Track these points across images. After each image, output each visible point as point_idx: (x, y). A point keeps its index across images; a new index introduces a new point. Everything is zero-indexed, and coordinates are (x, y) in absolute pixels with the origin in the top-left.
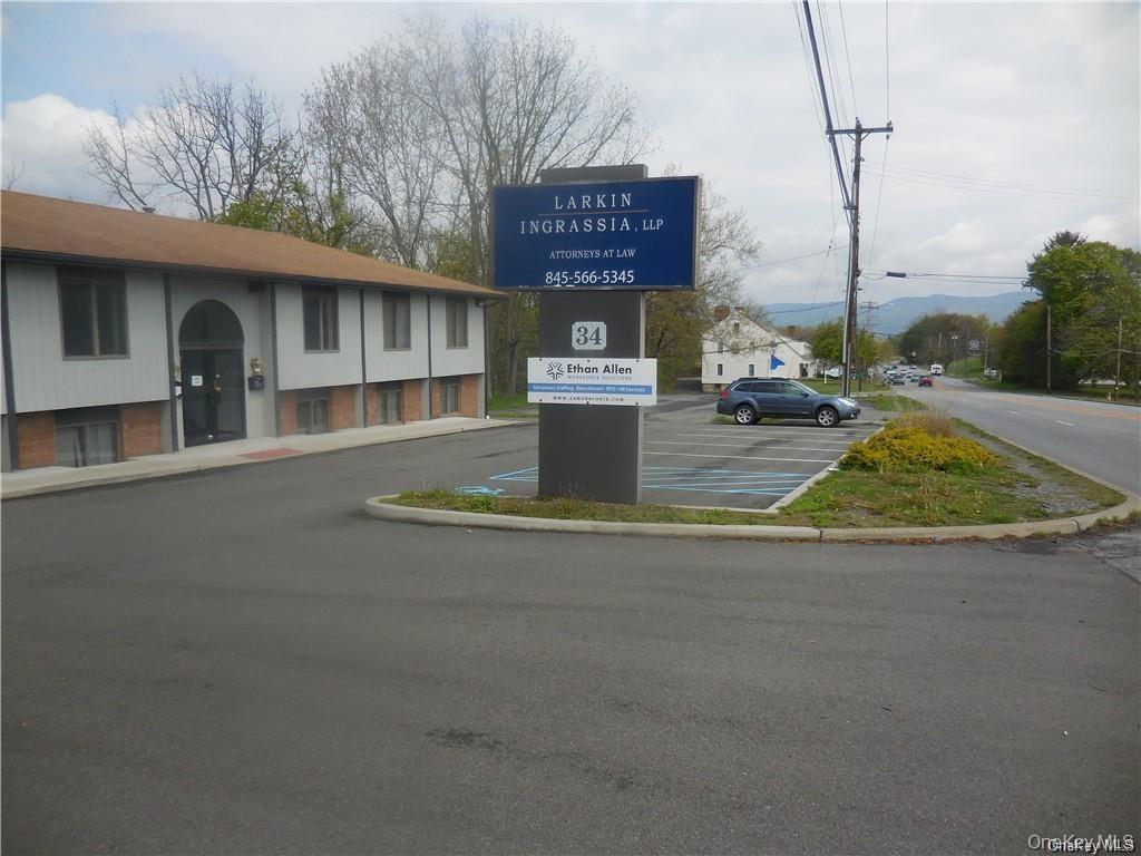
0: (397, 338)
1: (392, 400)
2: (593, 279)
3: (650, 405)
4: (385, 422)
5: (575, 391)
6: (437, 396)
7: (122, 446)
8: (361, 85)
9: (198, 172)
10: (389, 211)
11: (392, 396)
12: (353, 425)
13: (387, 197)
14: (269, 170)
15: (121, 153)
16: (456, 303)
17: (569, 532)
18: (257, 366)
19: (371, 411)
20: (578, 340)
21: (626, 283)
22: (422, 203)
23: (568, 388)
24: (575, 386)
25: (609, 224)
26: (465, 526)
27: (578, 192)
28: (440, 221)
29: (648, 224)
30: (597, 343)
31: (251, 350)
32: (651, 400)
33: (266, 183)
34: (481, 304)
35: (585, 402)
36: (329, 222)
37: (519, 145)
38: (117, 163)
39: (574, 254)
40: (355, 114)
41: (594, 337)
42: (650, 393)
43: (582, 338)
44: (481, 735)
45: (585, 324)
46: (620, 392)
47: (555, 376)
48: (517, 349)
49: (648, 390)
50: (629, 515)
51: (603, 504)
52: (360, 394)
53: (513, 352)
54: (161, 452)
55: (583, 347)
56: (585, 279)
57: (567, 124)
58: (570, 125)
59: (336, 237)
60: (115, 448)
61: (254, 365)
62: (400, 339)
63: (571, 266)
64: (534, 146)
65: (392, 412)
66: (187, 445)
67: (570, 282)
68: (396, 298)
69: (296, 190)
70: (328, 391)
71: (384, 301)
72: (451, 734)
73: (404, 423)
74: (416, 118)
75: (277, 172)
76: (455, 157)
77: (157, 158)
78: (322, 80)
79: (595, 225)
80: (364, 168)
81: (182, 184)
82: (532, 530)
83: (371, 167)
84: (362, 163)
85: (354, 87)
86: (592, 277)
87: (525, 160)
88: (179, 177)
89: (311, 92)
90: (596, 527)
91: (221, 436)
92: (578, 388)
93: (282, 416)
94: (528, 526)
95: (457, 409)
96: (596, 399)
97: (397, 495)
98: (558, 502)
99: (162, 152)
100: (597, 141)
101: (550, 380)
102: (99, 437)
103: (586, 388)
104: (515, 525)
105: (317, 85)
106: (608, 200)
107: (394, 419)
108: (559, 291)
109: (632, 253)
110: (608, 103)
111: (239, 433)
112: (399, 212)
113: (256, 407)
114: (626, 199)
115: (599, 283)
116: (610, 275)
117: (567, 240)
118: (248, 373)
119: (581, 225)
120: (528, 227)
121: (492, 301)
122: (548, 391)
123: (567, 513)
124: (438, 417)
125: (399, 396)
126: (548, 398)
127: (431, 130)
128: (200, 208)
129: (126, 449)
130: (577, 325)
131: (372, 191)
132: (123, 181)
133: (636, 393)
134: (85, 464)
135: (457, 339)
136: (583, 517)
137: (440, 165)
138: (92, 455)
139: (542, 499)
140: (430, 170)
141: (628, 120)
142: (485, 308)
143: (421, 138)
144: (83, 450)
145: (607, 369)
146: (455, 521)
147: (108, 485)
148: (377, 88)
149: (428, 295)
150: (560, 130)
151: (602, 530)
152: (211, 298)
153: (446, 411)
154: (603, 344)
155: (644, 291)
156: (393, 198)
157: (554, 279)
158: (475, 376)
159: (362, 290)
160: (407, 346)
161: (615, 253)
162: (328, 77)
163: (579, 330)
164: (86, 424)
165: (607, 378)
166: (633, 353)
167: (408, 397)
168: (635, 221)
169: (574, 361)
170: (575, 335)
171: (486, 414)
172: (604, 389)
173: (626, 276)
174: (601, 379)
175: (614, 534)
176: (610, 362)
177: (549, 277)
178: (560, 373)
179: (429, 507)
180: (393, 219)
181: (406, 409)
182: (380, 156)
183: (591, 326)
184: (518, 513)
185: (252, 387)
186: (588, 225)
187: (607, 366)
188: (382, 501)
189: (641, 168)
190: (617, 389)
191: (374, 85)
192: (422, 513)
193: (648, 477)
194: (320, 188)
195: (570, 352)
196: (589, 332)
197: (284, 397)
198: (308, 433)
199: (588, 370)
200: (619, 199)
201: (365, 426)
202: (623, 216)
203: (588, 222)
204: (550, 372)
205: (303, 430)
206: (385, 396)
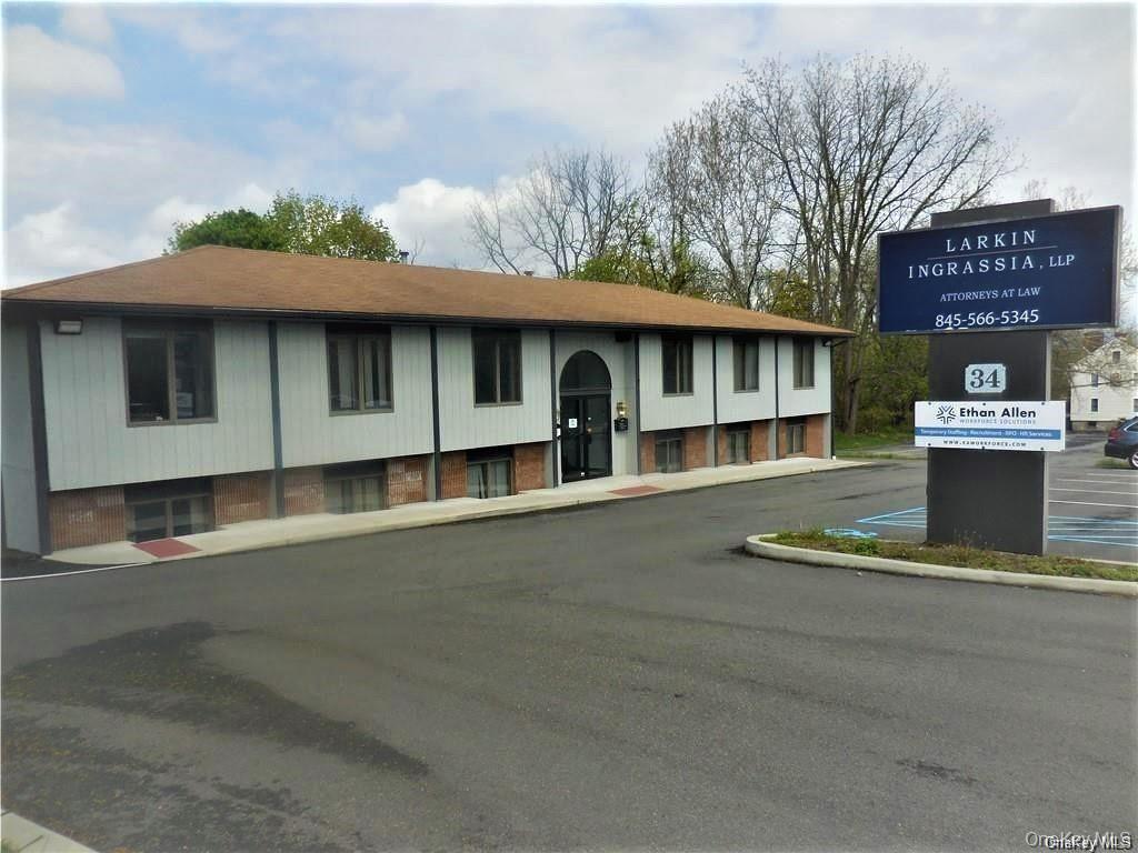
0: (746, 380)
1: (740, 441)
2: (990, 320)
3: (1059, 450)
4: (734, 462)
5: (969, 435)
6: (783, 436)
7: (515, 482)
8: (702, 138)
9: (557, 234)
10: (727, 256)
11: (741, 436)
12: (704, 465)
13: (725, 242)
14: (620, 224)
15: (495, 223)
16: (803, 344)
17: (968, 581)
18: (622, 409)
19: (720, 452)
20: (973, 383)
21: (1029, 323)
22: (760, 243)
23: (961, 433)
24: (969, 430)
25: (1009, 263)
26: (852, 568)
27: (973, 233)
28: (775, 261)
29: (1056, 261)
30: (995, 385)
31: (617, 396)
32: (1058, 445)
33: (616, 238)
34: (829, 343)
35: (980, 447)
36: (672, 270)
37: (861, 180)
38: (492, 232)
39: (967, 296)
40: (696, 166)
41: (991, 379)
42: (1059, 438)
43: (977, 382)
44: (953, 771)
45: (980, 366)
46: (1022, 437)
47: (946, 420)
48: (857, 387)
49: (1055, 435)
50: (1035, 568)
51: (1002, 553)
52: (711, 433)
53: (853, 391)
54: (543, 487)
55: (977, 391)
56: (981, 321)
57: (914, 154)
58: (918, 154)
59: (679, 284)
60: (508, 483)
61: (619, 408)
62: (749, 381)
63: (964, 308)
64: (877, 179)
65: (740, 452)
66: (563, 482)
67: (963, 324)
68: (746, 342)
69: (644, 243)
70: (682, 432)
71: (735, 345)
72: (921, 766)
73: (751, 463)
74: (756, 162)
75: (626, 228)
76: (794, 196)
77: (523, 225)
78: (664, 137)
79: (992, 265)
80: (703, 216)
81: (542, 246)
82: (925, 577)
83: (708, 213)
84: (703, 210)
85: (696, 141)
86: (988, 319)
87: (868, 194)
88: (540, 239)
89: (655, 150)
90: (998, 577)
91: (592, 473)
92: (972, 432)
93: (643, 454)
94: (920, 572)
95: (802, 450)
96: (993, 444)
97: (774, 535)
98: (950, 549)
99: (527, 219)
100: (948, 167)
101: (940, 424)
102: (497, 471)
103: (981, 432)
104: (906, 570)
105: (660, 143)
106: (1008, 239)
107: (742, 458)
108: (951, 334)
109: (1036, 291)
110: (962, 125)
111: (607, 471)
112: (737, 256)
113: (621, 446)
114: (1030, 236)
115: (997, 324)
116: (1011, 315)
117: (961, 282)
118: (614, 416)
119: (976, 267)
120: (916, 271)
121: (840, 340)
122: (939, 435)
123: (962, 561)
124: (784, 458)
125: (747, 437)
126: (938, 442)
127: (769, 173)
128: (558, 267)
129: (518, 482)
130: (972, 367)
131: (709, 237)
132: (496, 248)
133: (1041, 437)
134: (486, 497)
135: (804, 379)
136: (981, 566)
137: (777, 206)
138: (492, 488)
139: (931, 545)
140: (768, 211)
141: (984, 140)
142: (832, 347)
143: (759, 181)
144: (485, 483)
145: (1006, 412)
146: (842, 563)
147: (508, 515)
148: (716, 139)
149: (776, 337)
150: (906, 160)
151: (1006, 580)
152: (585, 348)
153: (791, 451)
154: (1002, 387)
155: (1050, 330)
156: (731, 242)
157: (946, 322)
158: (821, 416)
159: (714, 335)
160: (756, 387)
161: (1016, 293)
162: (670, 133)
163: (973, 373)
164: (489, 462)
165: (1006, 421)
166: (1038, 395)
167: (755, 437)
168: (1040, 257)
169: (968, 405)
170: (969, 378)
171: (833, 454)
172: (1003, 433)
173: (1030, 316)
174: (998, 422)
175: (1021, 586)
176: (1010, 405)
177: (940, 319)
178: (952, 416)
179: (812, 548)
180: (730, 263)
181: (754, 449)
182: (718, 203)
183: (988, 369)
184: (907, 558)
185: (617, 429)
186: (984, 265)
187: (1006, 410)
188: (761, 540)
189: (1048, 203)
190: (1018, 434)
191: (713, 138)
192: (807, 553)
193: (1053, 527)
194: (663, 238)
195: (962, 395)
196: (986, 375)
197: (644, 436)
198: (664, 471)
199: (983, 414)
200: (1021, 237)
201: (716, 465)
202: (1026, 253)
203: (984, 263)
204: (940, 416)
205: (660, 468)
206: (734, 437)
